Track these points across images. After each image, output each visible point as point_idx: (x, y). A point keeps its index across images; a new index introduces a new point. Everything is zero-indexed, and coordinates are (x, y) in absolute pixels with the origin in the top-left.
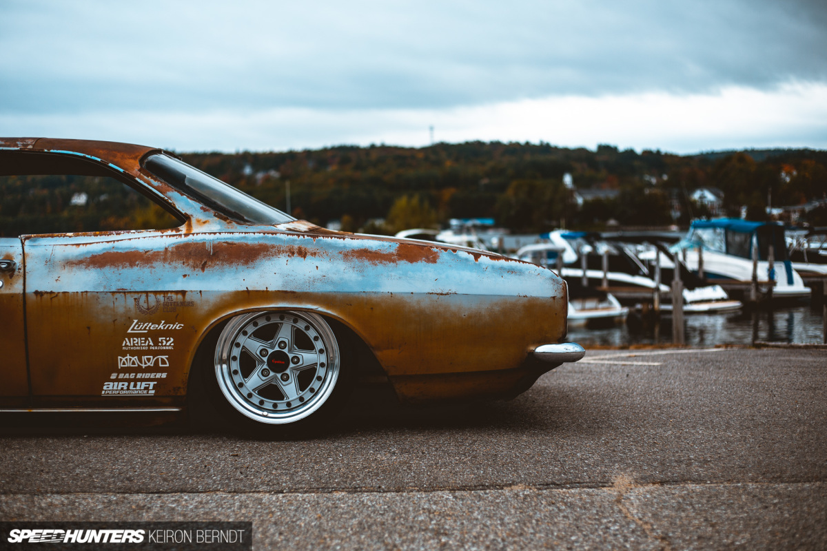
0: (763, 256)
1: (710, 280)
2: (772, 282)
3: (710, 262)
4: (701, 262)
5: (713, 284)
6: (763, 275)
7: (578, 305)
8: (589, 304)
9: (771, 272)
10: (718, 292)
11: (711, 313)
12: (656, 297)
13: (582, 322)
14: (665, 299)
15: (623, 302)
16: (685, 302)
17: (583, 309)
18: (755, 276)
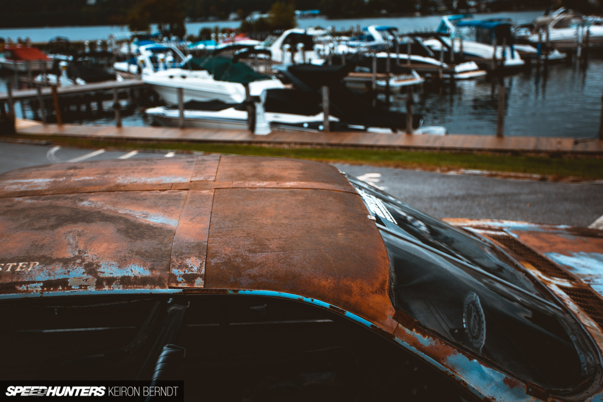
0: (499, 43)
1: (467, 58)
2: (504, 58)
3: (467, 47)
4: (461, 47)
5: (469, 61)
6: (499, 55)
7: (396, 78)
8: (402, 77)
9: (504, 53)
10: (472, 66)
11: (470, 79)
12: (441, 71)
13: (398, 89)
14: (445, 71)
15: (421, 74)
16: (456, 73)
17: (399, 80)
18: (494, 56)
